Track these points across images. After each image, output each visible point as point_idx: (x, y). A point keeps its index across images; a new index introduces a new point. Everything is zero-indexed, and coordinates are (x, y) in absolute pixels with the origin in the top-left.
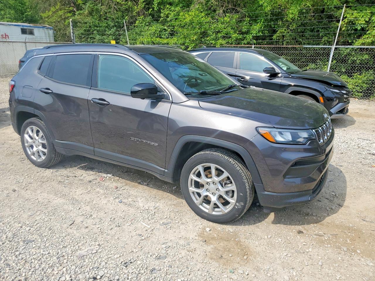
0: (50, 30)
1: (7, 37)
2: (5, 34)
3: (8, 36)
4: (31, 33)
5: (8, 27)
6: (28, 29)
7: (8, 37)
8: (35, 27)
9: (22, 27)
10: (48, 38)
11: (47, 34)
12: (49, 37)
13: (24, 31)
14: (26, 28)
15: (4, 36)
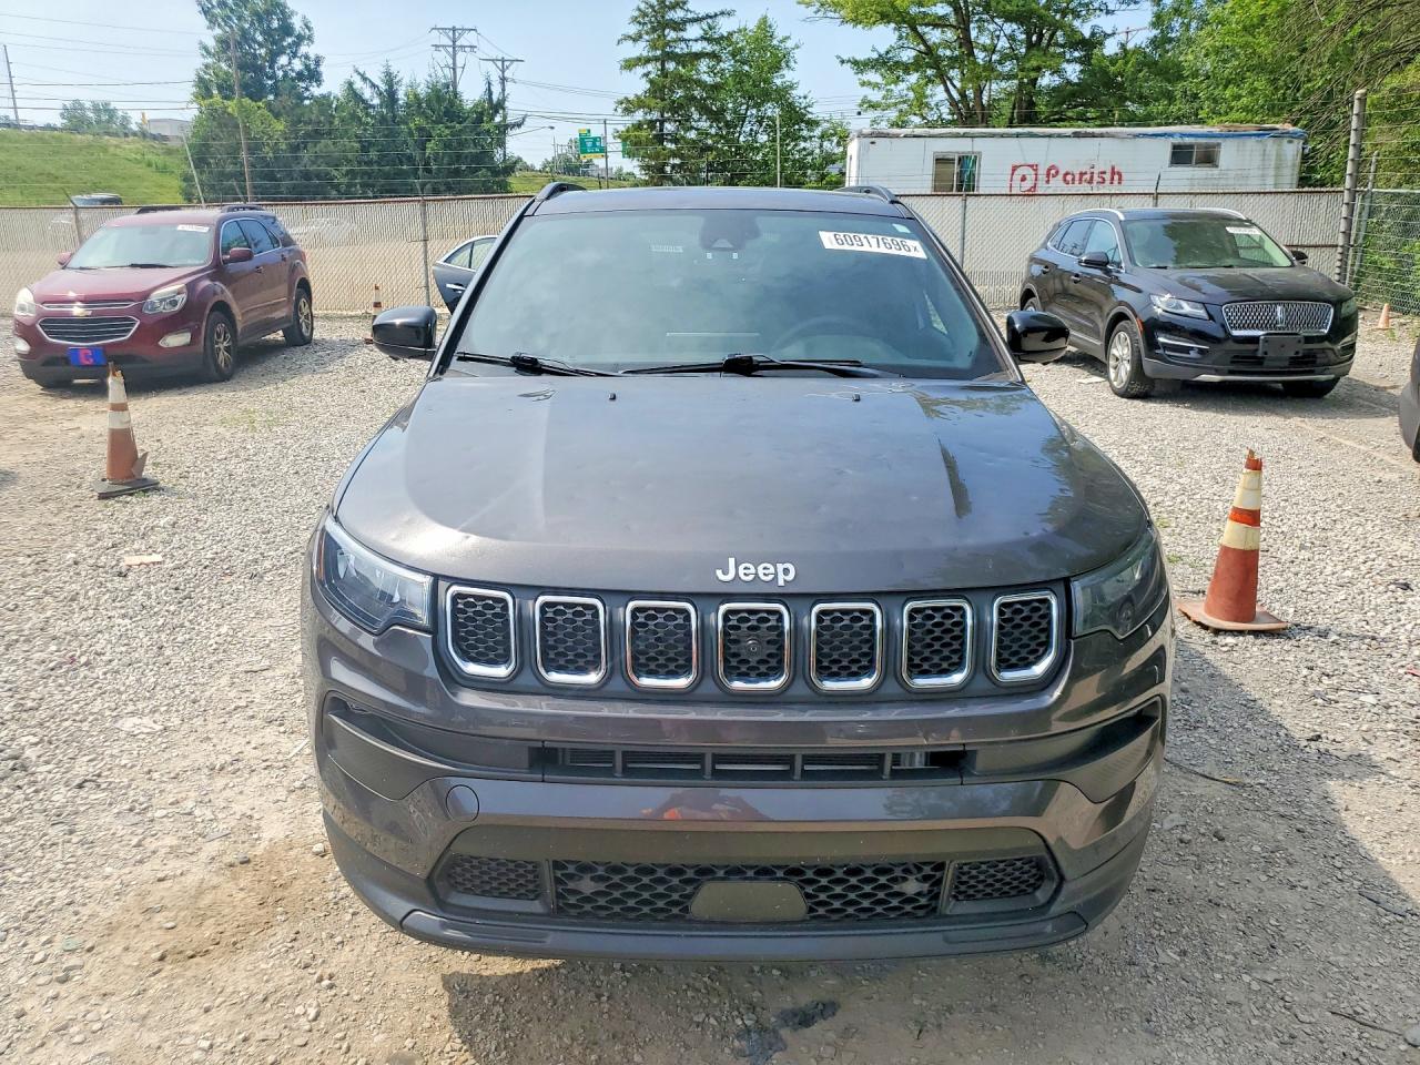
0: (1290, 142)
1: (1116, 177)
2: (1113, 169)
3: (1120, 175)
4: (1209, 158)
5: (1130, 143)
6: (1199, 145)
7: (1120, 179)
8: (1227, 136)
9: (1177, 140)
10: (1272, 172)
11: (1274, 158)
12: (1278, 168)
13: (1181, 155)
14: (1188, 140)
15: (1107, 177)
